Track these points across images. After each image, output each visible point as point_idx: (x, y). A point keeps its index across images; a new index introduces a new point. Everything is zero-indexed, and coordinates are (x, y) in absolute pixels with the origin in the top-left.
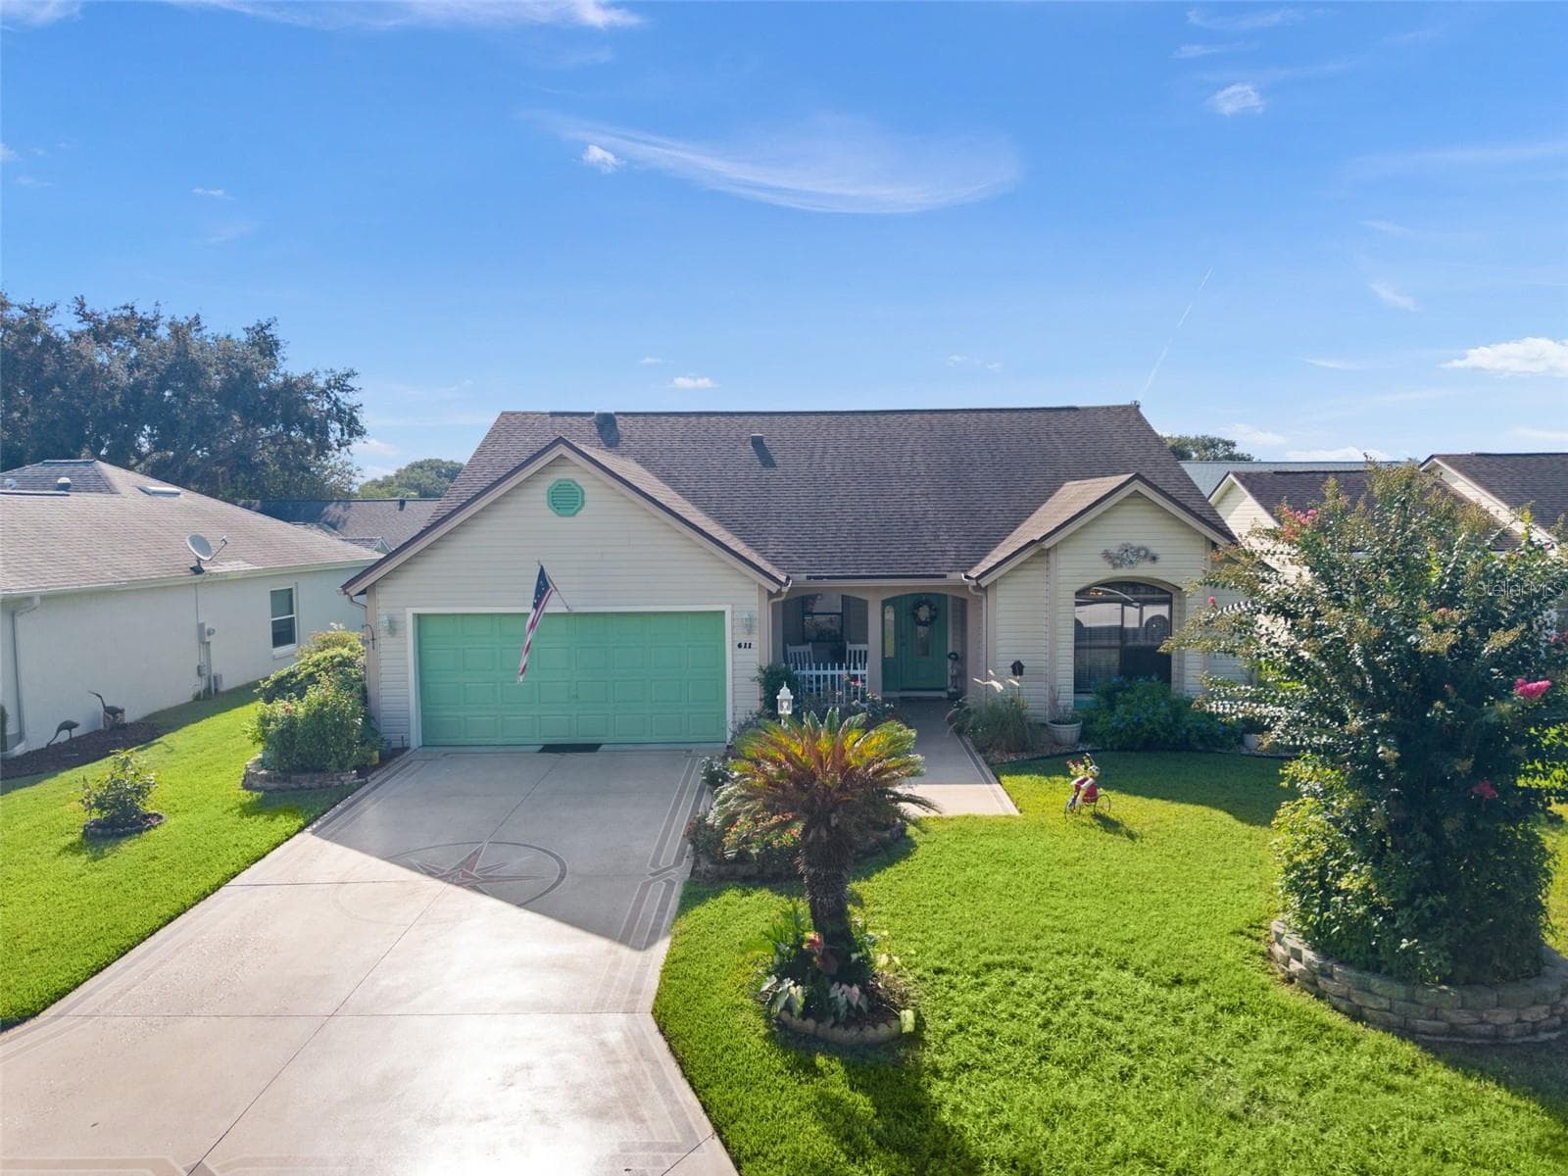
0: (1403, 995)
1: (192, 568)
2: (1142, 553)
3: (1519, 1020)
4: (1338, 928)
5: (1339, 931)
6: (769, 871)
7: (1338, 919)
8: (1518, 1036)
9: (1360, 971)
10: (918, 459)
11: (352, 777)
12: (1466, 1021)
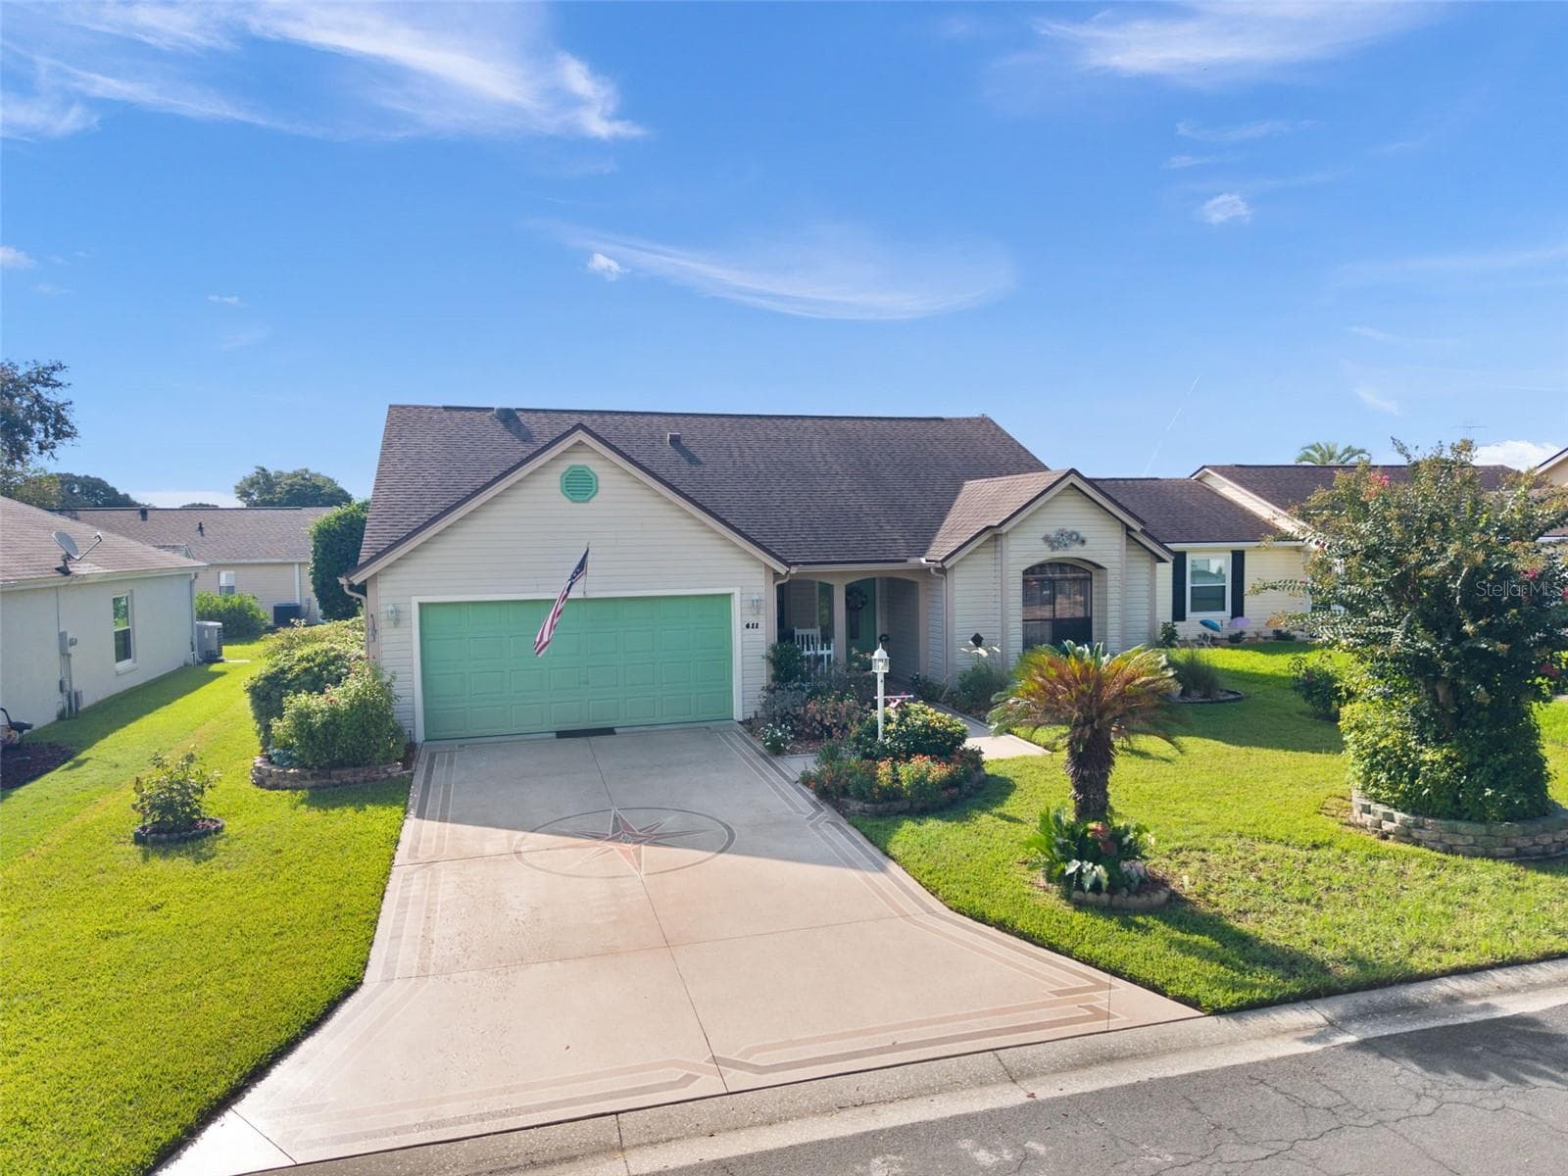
0: (1484, 832)
1: (57, 569)
2: (1074, 537)
3: (1555, 842)
4: (1427, 790)
5: (1428, 792)
6: (918, 805)
7: (1426, 783)
8: (1556, 852)
9: (1446, 819)
10: (828, 459)
11: (398, 769)
12: (1526, 845)
